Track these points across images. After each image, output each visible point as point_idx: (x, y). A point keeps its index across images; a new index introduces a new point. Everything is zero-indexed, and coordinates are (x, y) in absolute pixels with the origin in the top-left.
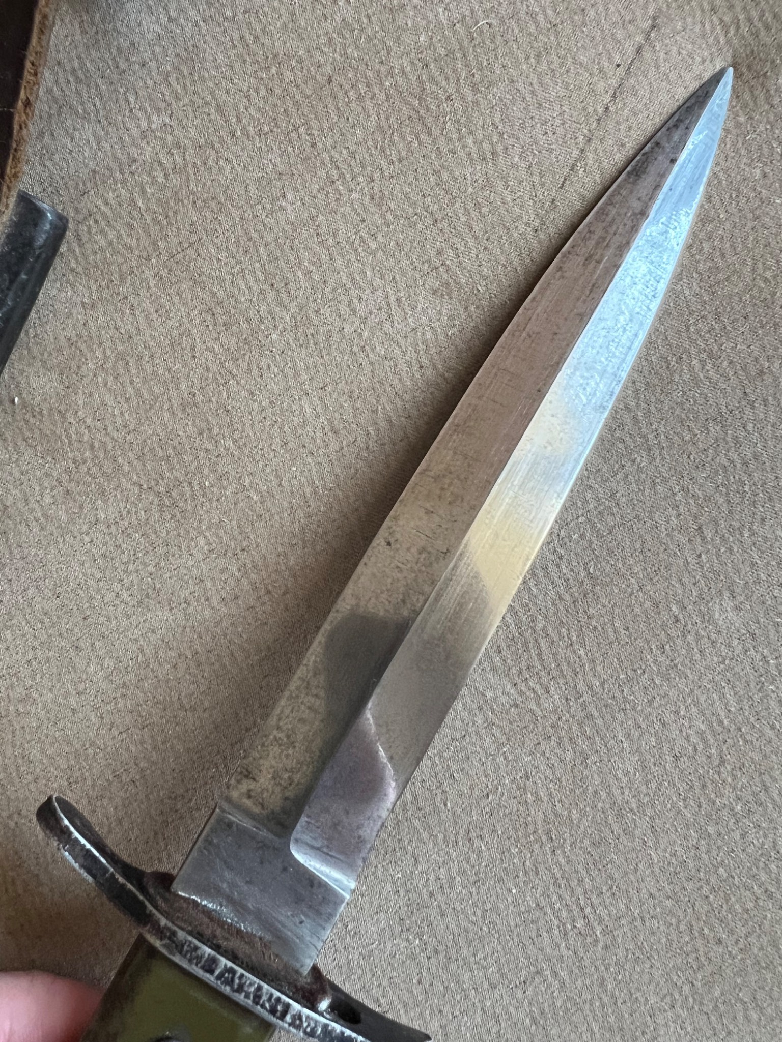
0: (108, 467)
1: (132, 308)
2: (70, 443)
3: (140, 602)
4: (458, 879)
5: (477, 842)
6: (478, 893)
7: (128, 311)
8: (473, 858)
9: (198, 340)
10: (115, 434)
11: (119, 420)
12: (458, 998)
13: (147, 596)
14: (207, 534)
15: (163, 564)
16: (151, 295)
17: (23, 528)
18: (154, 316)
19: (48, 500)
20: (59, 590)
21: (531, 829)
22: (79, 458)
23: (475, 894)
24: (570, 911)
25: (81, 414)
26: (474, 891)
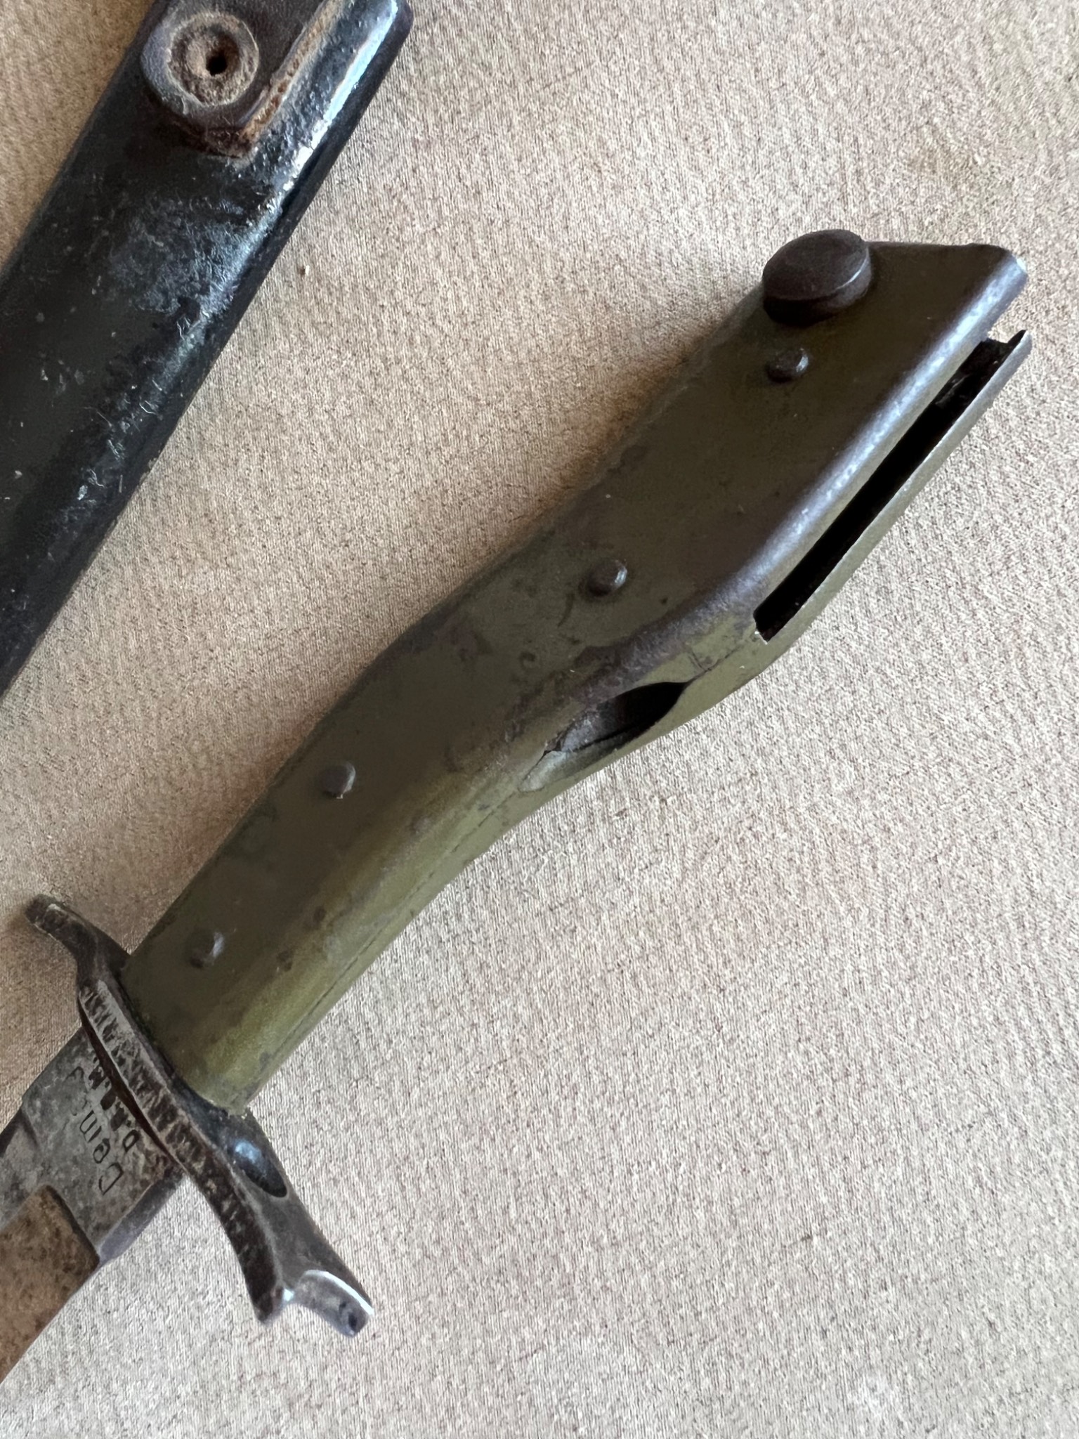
0: (433, 370)
1: (484, 153)
2: (380, 334)
4: (885, 973)
5: (916, 923)
6: (913, 995)
7: (477, 156)
8: (910, 943)
9: (575, 205)
10: (447, 328)
11: (452, 308)
12: (872, 1140)
16: (513, 136)
17: (302, 448)
18: (515, 165)
19: (342, 409)
20: (348, 536)
21: (995, 911)
22: (391, 356)
23: (908, 996)
24: (1042, 1031)
25: (399, 294)
26: (907, 991)
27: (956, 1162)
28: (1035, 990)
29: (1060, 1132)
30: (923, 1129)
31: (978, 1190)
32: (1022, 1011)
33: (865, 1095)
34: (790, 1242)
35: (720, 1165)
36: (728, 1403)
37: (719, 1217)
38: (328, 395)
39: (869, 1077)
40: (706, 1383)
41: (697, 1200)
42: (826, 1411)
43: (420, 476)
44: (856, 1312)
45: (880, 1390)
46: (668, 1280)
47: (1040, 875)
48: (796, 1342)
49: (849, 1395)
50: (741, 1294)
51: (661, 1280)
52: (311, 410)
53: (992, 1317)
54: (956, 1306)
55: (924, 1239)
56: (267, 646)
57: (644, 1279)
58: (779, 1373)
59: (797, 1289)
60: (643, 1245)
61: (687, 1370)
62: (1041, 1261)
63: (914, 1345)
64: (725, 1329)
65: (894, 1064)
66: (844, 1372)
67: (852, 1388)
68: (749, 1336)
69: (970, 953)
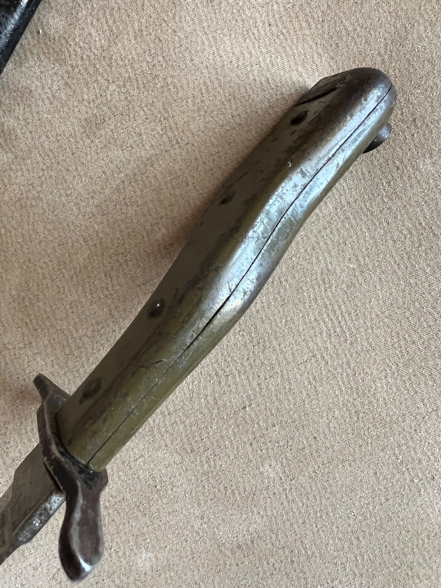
0: (91, 70)
2: (70, 56)
3: (105, 146)
4: (273, 303)
5: (284, 283)
6: (283, 311)
8: (282, 291)
10: (96, 52)
11: (98, 44)
12: (269, 369)
13: (110, 143)
14: (145, 109)
15: (119, 125)
17: (40, 103)
19: (55, 87)
21: (314, 277)
22: (75, 65)
23: (282, 312)
24: (333, 323)
25: (77, 40)
26: (281, 310)
27: (301, 375)
28: (330, 307)
29: (340, 362)
30: (288, 363)
31: (309, 386)
32: (325, 315)
33: (266, 351)
34: (238, 410)
35: (210, 381)
36: (215, 473)
37: (210, 401)
38: (50, 81)
39: (267, 344)
40: (206, 466)
41: (202, 395)
42: (252, 475)
43: (87, 113)
44: (263, 436)
45: (273, 465)
46: (191, 426)
47: (331, 263)
48: (240, 449)
49: (261, 468)
50: (219, 431)
51: (188, 427)
52: (43, 88)
53: (315, 435)
54: (302, 432)
55: (289, 406)
56: (28, 184)
57: (182, 427)
58: (234, 461)
59: (241, 428)
60: (181, 414)
61: (198, 462)
62: (334, 412)
63: (286, 447)
64: (213, 445)
65: (277, 339)
66: (259, 459)
67: (263, 465)
68: (222, 447)
69: (305, 294)
